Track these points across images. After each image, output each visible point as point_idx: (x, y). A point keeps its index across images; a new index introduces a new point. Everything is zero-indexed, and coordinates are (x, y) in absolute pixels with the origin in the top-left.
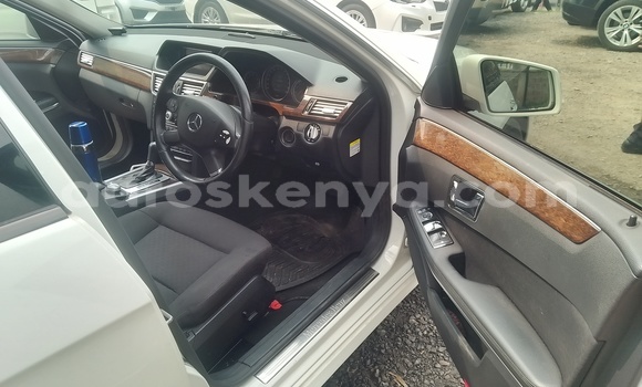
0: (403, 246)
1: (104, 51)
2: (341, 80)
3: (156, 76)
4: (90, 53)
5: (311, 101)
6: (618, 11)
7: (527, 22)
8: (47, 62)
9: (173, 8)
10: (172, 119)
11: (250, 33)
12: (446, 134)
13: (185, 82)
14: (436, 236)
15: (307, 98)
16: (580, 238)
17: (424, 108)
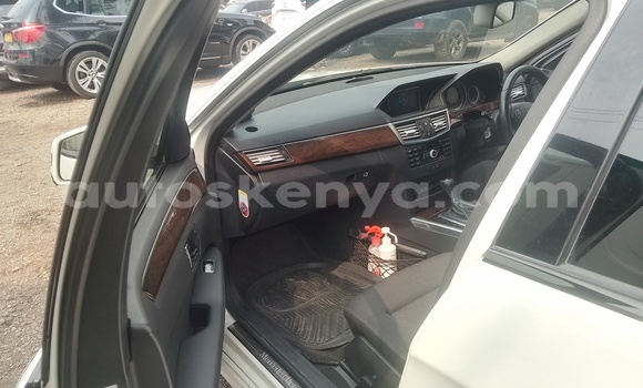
3: (396, 125)
6: (82, 63)
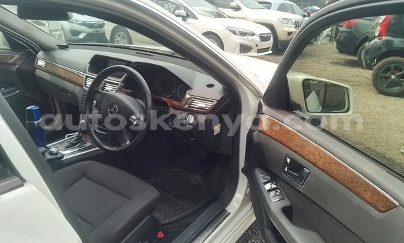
0: (246, 194)
1: (53, 59)
2: (210, 86)
3: (87, 77)
4: (43, 59)
5: (190, 98)
7: (315, 50)
8: (14, 64)
9: (97, 31)
10: (96, 106)
11: (150, 52)
12: (281, 126)
13: (106, 82)
14: (273, 193)
15: (188, 96)
16: (383, 209)
17: (265, 108)
